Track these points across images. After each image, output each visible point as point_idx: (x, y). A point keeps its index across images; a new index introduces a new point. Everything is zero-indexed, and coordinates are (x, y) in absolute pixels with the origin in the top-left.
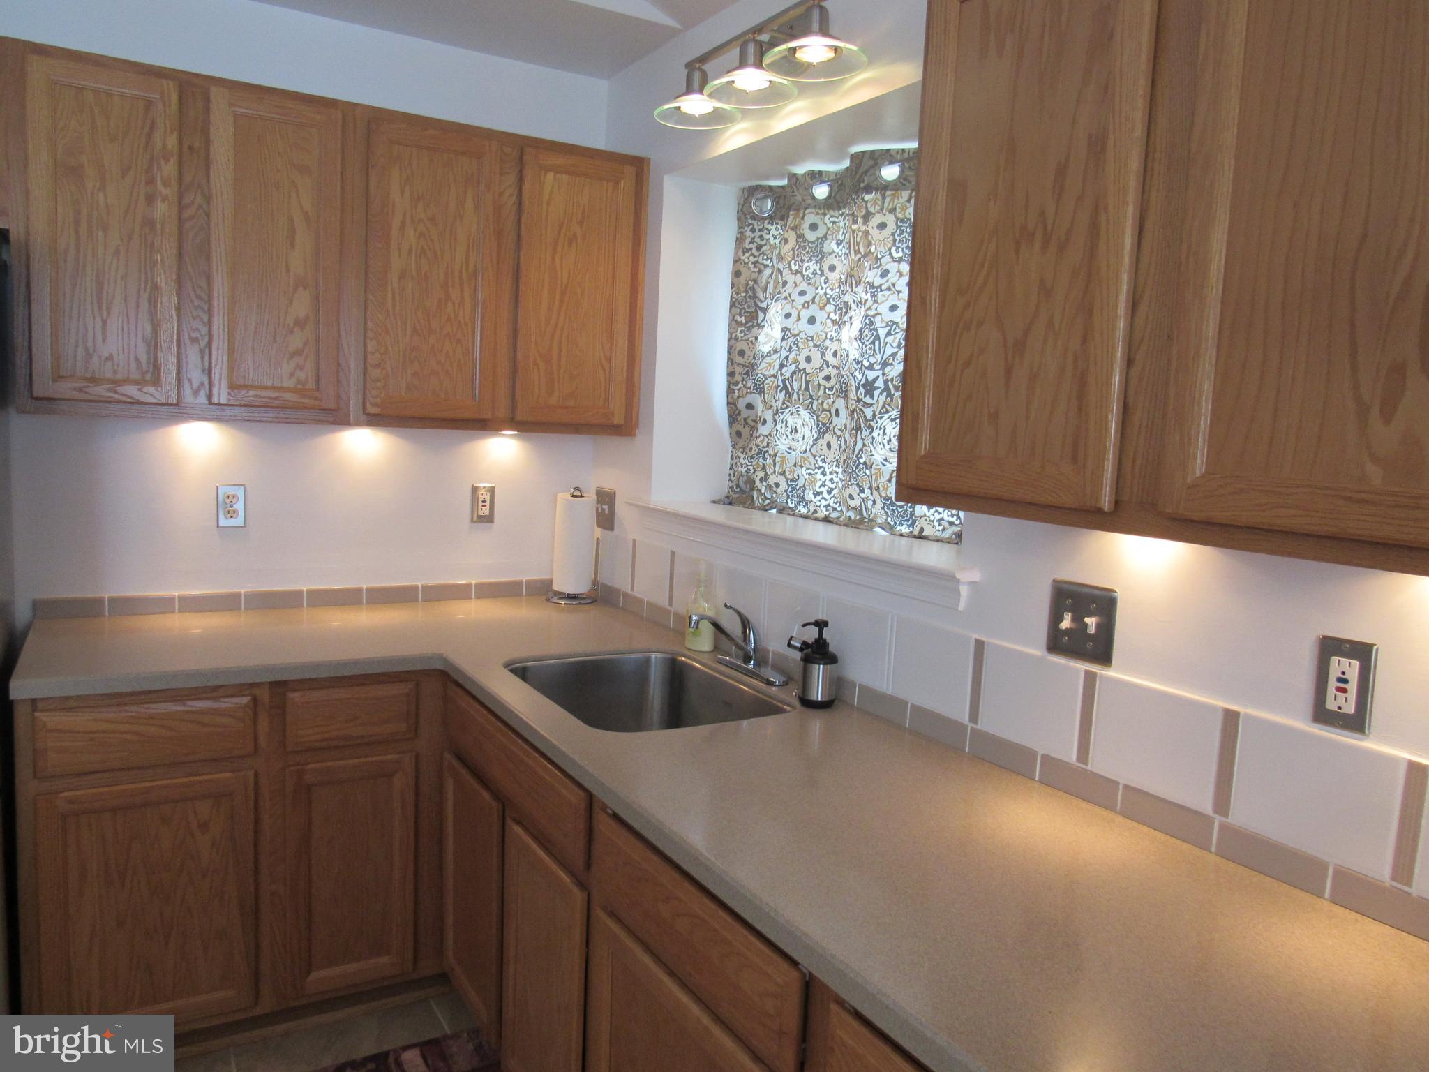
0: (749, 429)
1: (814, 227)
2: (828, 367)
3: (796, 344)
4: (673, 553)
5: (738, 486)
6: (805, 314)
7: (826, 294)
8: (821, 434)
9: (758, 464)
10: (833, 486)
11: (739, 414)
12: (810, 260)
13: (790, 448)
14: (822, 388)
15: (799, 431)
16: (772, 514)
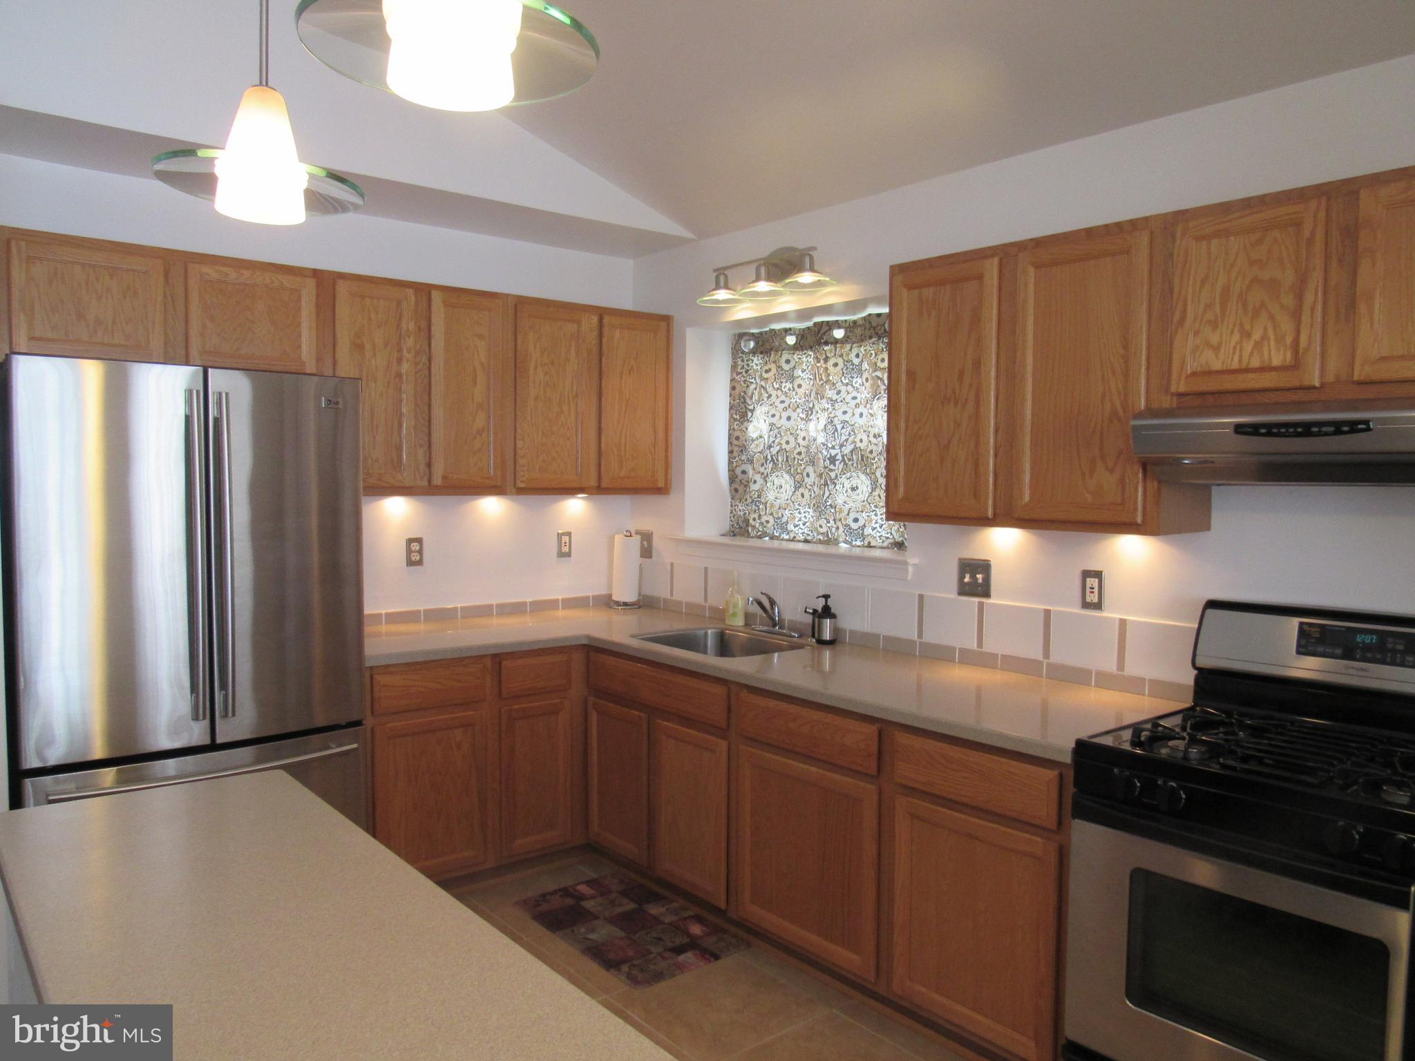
1: (788, 362)
3: (779, 433)
4: (706, 569)
5: (738, 524)
6: (785, 415)
7: (796, 402)
8: (796, 488)
9: (751, 509)
11: (737, 477)
12: (786, 382)
14: (796, 460)
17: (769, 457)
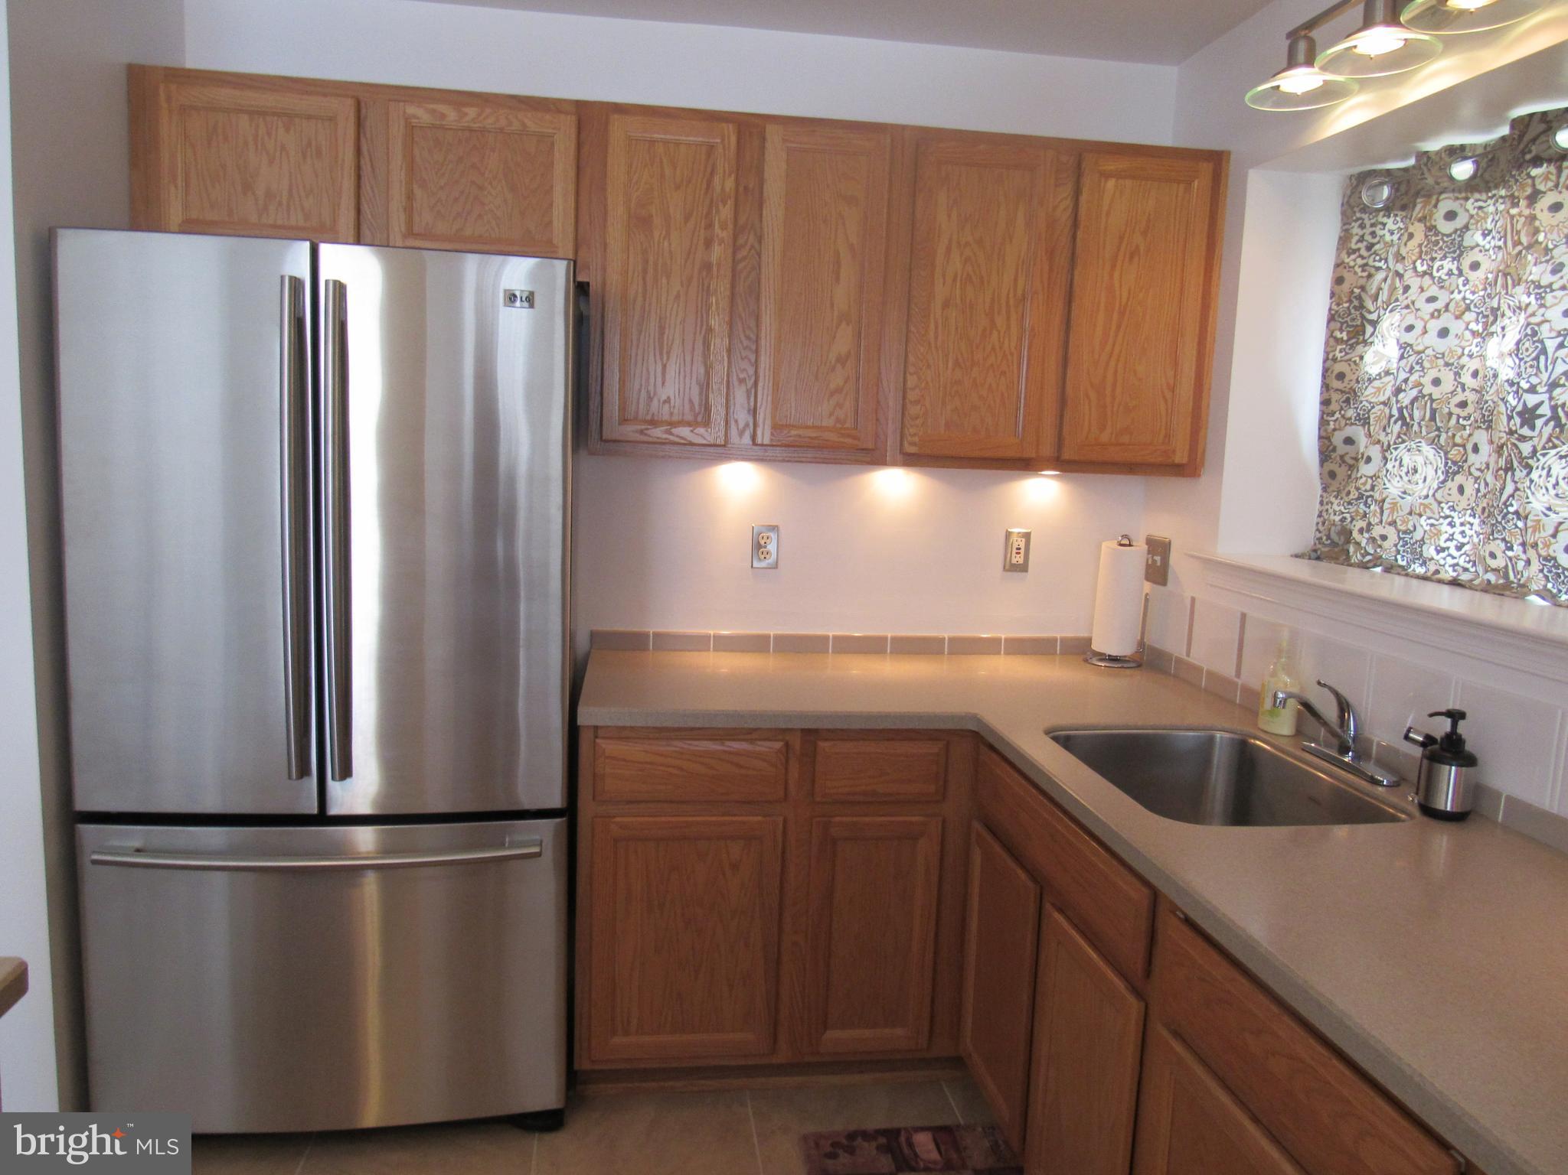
0: (1347, 468)
2: (1464, 390)
5: (1328, 537)
6: (1434, 326)
10: (1465, 540)
12: (1444, 257)
13: (1405, 493)
15: (1419, 471)
16: (1374, 575)
17: (1395, 412)
